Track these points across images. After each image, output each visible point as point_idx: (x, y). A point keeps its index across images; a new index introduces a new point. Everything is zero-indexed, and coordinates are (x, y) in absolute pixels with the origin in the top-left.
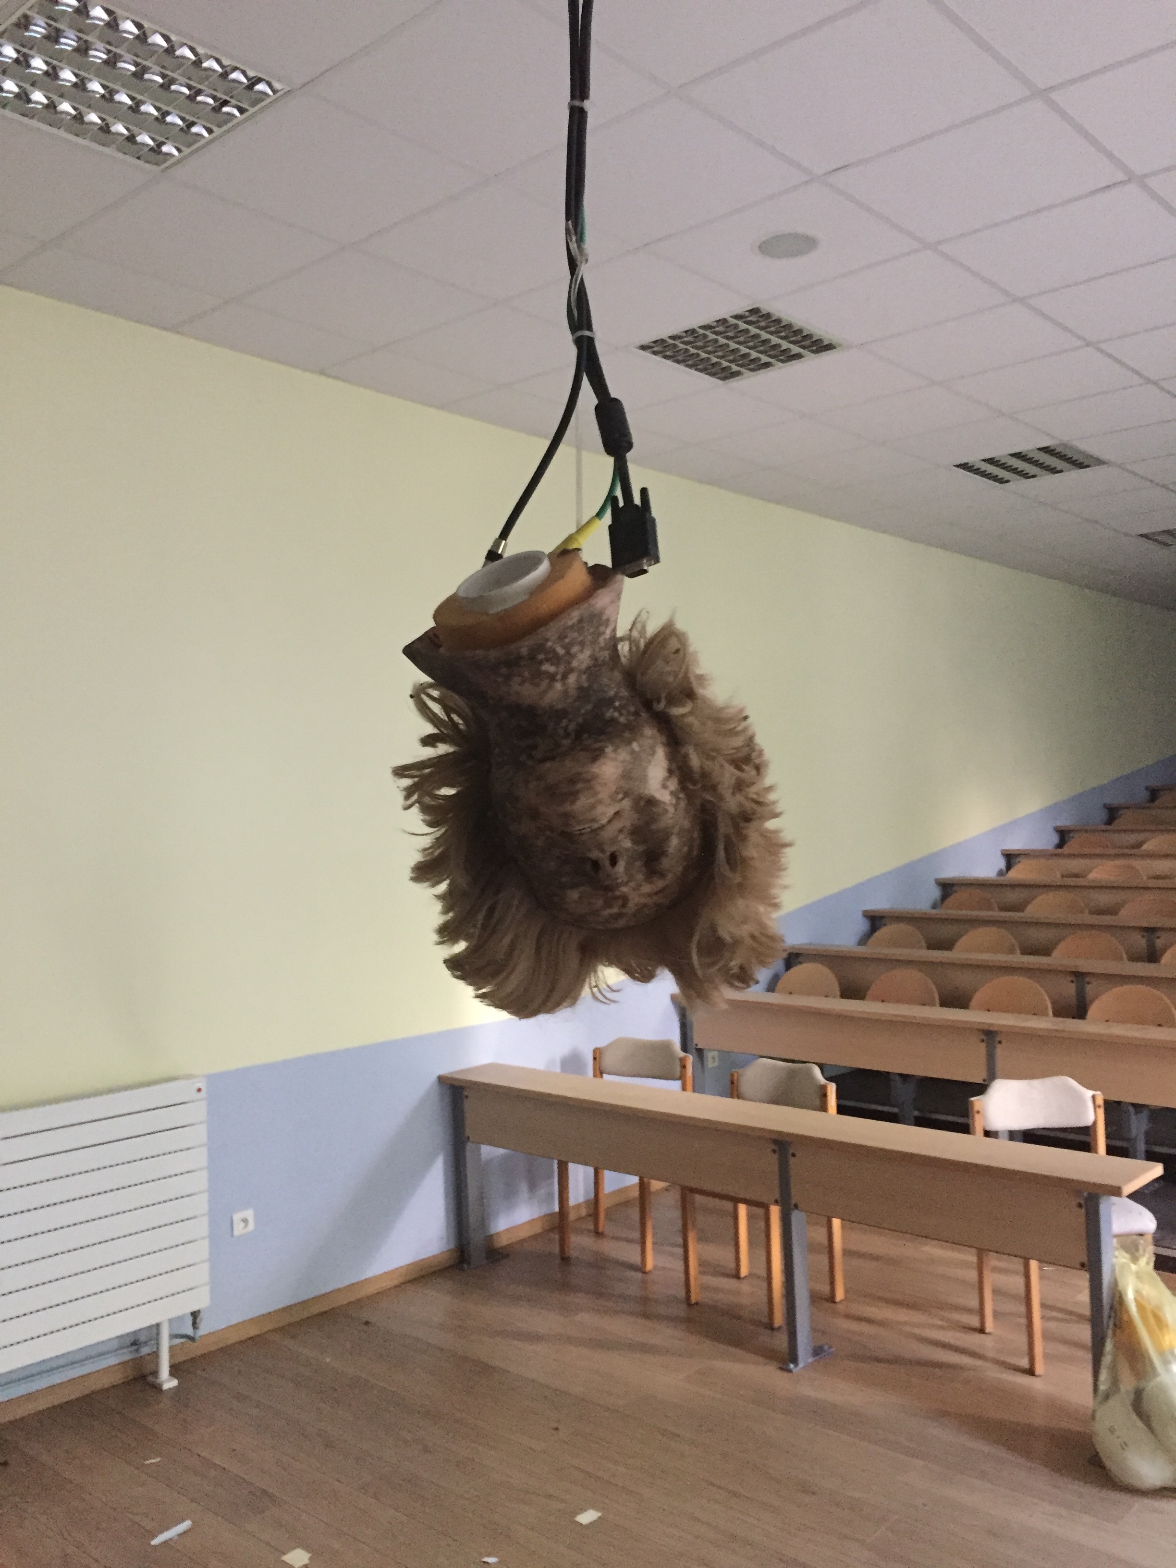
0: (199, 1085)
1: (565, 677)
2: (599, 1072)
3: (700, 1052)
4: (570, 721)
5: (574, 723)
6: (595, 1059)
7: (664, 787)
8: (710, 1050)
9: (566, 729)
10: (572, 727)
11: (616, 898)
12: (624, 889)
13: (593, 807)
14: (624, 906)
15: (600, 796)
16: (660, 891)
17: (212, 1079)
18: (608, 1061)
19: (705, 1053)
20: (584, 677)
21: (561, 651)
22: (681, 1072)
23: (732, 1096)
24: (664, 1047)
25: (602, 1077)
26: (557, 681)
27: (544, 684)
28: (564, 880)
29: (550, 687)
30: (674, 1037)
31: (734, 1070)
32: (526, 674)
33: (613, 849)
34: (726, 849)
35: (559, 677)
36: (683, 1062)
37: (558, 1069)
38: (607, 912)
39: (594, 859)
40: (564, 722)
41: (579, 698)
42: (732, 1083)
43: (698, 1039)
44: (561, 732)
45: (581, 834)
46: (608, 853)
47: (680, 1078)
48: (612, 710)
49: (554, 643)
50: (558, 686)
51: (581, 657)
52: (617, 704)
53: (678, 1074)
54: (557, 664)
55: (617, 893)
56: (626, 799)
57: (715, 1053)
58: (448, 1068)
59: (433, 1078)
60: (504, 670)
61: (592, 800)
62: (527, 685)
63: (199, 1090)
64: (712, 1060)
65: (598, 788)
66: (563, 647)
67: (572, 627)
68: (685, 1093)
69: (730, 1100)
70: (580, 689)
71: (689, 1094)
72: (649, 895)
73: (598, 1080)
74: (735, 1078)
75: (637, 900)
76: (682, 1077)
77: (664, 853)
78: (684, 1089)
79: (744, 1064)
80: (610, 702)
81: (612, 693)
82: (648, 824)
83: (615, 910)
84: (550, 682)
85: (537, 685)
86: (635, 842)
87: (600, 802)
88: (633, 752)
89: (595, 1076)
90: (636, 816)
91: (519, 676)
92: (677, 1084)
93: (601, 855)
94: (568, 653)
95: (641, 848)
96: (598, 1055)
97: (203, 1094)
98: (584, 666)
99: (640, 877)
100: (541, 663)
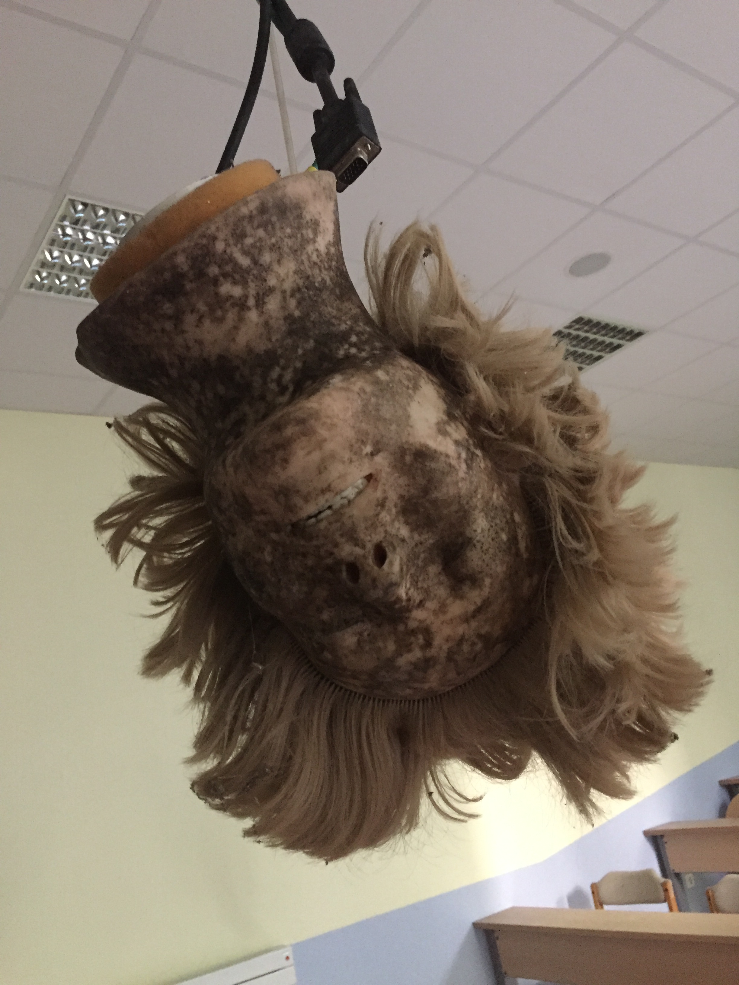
0: (287, 954)
1: (260, 303)
2: (599, 904)
3: (678, 876)
4: (284, 369)
5: (290, 370)
6: (593, 893)
7: (442, 431)
8: (686, 873)
9: (279, 381)
10: (288, 376)
11: (413, 632)
12: (419, 614)
13: (321, 469)
14: (428, 644)
15: (329, 446)
16: (479, 610)
17: (297, 947)
18: (604, 893)
19: (682, 875)
20: (292, 303)
21: (244, 261)
22: (665, 896)
23: (712, 912)
24: (646, 875)
25: (602, 907)
26: (249, 309)
27: (231, 316)
28: (325, 616)
29: (241, 319)
30: (654, 866)
31: (708, 888)
32: (202, 307)
33: (378, 537)
34: (566, 519)
35: (251, 302)
36: (664, 885)
37: (566, 905)
38: (404, 661)
39: (351, 559)
40: (275, 373)
41: (290, 333)
42: (709, 899)
43: (674, 865)
44: (273, 386)
45: (319, 521)
46: (369, 546)
47: (665, 901)
48: (346, 346)
49: (228, 245)
50: (253, 315)
51: (282, 271)
52: (354, 339)
53: (663, 897)
54: (245, 284)
55: (412, 624)
56: (381, 454)
57: (690, 875)
58: (478, 916)
59: (468, 926)
60: (168, 308)
61: (316, 456)
62: (207, 323)
63: (287, 958)
64: (689, 882)
65: (323, 432)
66: (246, 253)
67: (251, 218)
68: (672, 913)
69: (711, 915)
70: (289, 318)
71: (677, 915)
72: (466, 619)
73: (599, 911)
74: (710, 894)
75: (447, 631)
76: (666, 899)
77: (468, 542)
78: (671, 909)
79: (715, 882)
80: (344, 337)
81: (343, 327)
82: (426, 491)
83: (417, 654)
84: (239, 313)
85: (221, 320)
86: (415, 528)
87: (333, 456)
88: (377, 382)
89: (597, 907)
90: (403, 481)
91: (192, 311)
92: (664, 907)
93: (358, 551)
94: (255, 262)
95: (428, 538)
96: (595, 888)
97: (291, 960)
98: (288, 285)
99: (442, 592)
100: (216, 282)
